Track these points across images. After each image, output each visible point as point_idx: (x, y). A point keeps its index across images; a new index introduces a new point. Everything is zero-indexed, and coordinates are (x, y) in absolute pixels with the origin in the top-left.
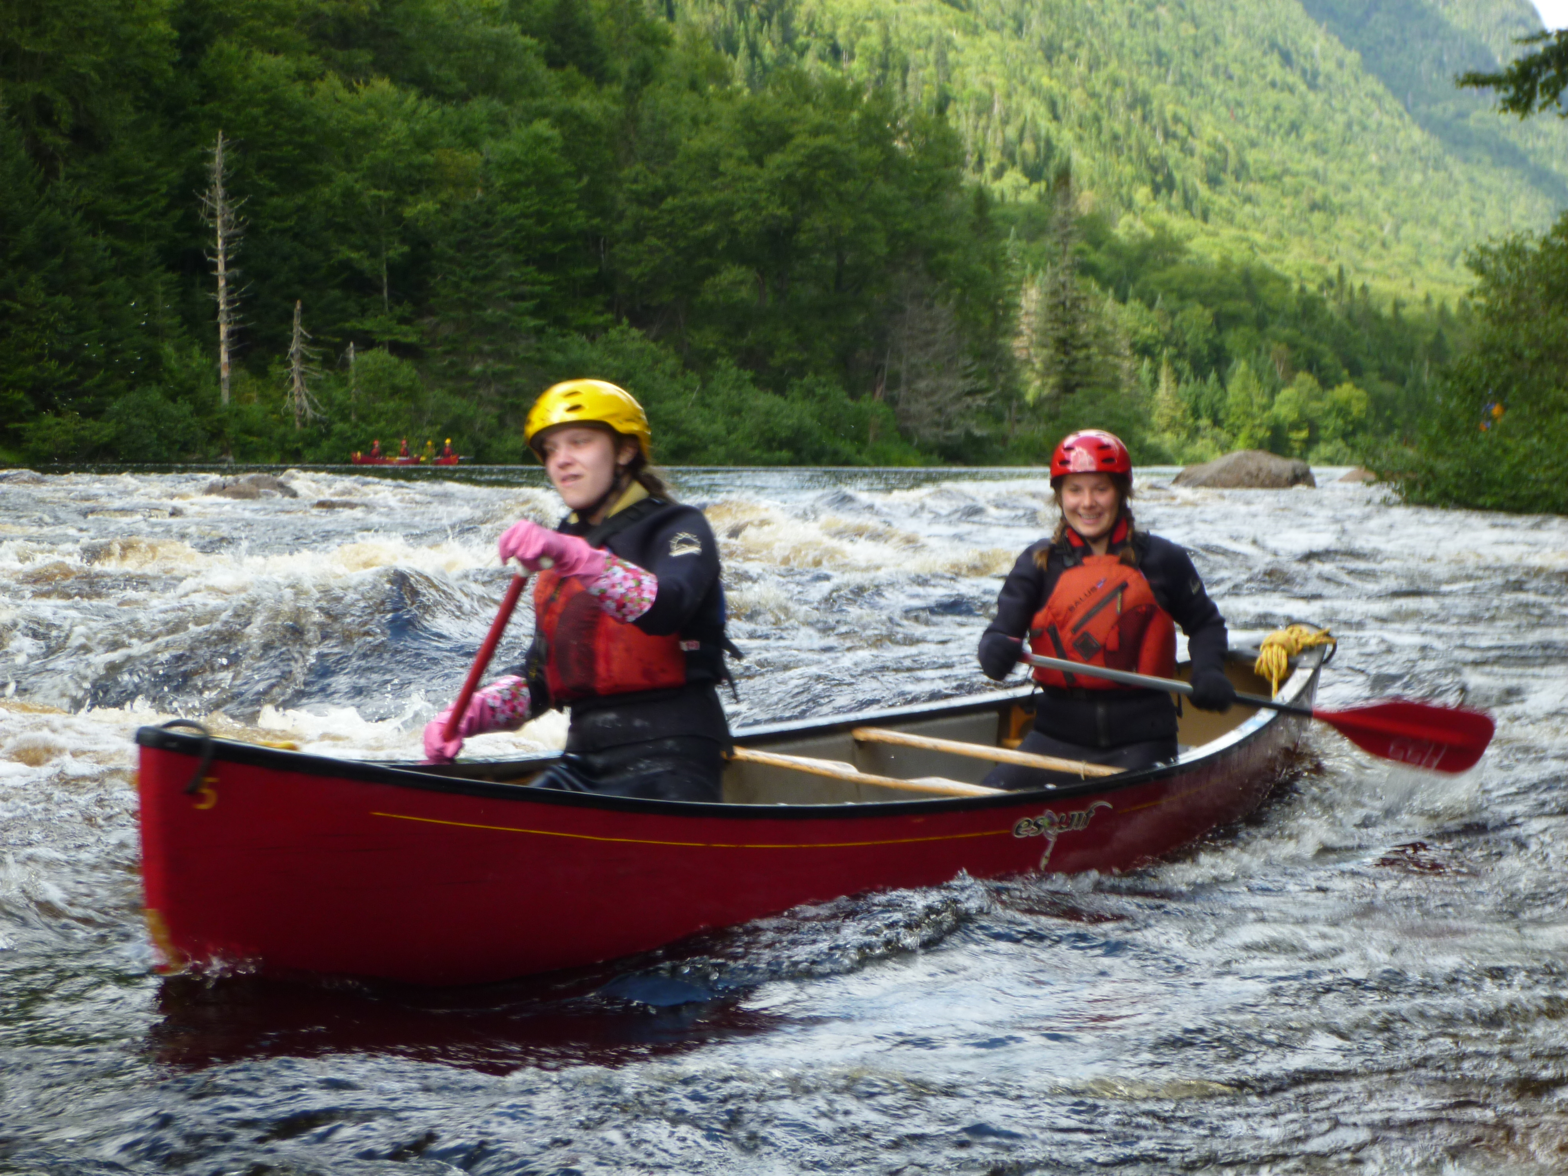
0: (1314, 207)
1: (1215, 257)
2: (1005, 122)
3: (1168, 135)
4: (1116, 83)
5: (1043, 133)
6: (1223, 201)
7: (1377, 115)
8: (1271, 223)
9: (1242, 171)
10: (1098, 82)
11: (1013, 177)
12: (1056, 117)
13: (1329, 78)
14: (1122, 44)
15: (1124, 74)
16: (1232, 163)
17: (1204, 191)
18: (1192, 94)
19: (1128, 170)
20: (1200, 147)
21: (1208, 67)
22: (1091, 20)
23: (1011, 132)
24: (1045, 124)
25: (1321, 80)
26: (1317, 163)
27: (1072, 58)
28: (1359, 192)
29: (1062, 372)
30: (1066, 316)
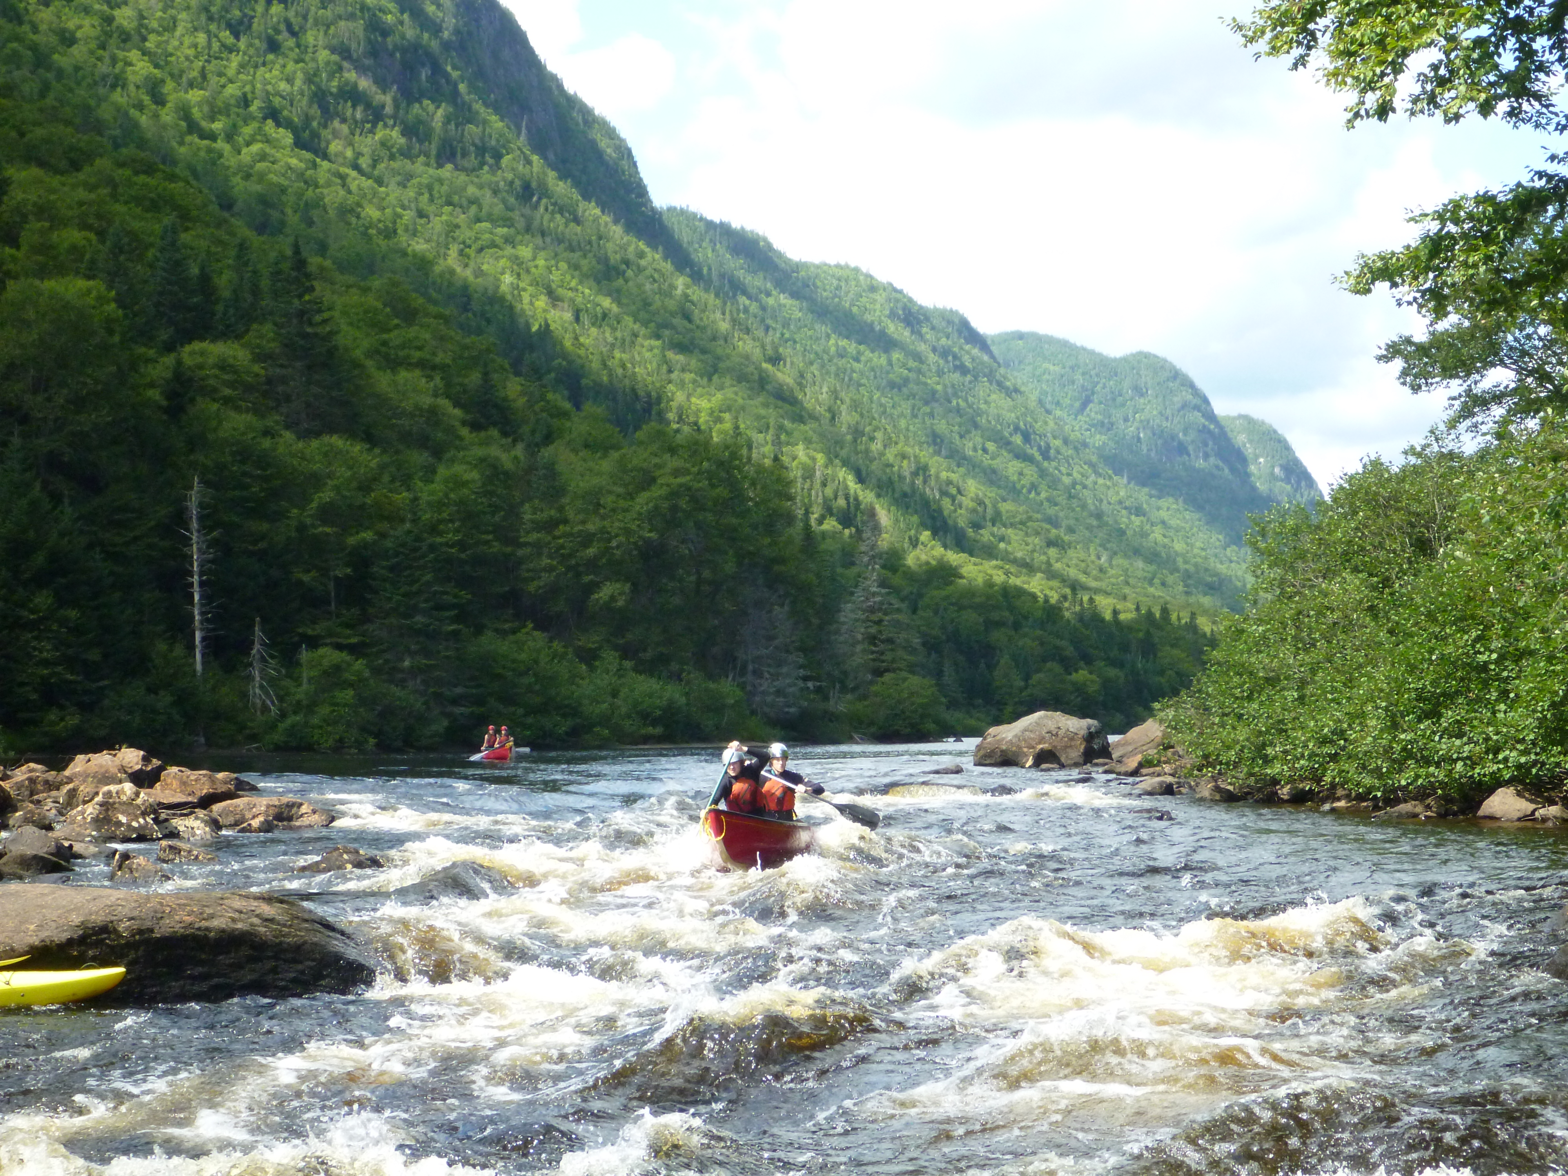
0: (1050, 544)
1: (980, 580)
2: (824, 484)
3: (943, 494)
4: (904, 456)
5: (852, 492)
7: (1093, 477)
9: (997, 519)
10: (891, 455)
11: (832, 523)
12: (861, 482)
13: (1058, 452)
14: (907, 430)
15: (909, 450)
16: (990, 511)
17: (970, 534)
18: (959, 466)
19: (915, 519)
20: (967, 502)
21: (971, 444)
22: (884, 412)
23: (829, 491)
24: (853, 485)
25: (1052, 451)
27: (872, 439)
29: (874, 660)
30: (875, 617)
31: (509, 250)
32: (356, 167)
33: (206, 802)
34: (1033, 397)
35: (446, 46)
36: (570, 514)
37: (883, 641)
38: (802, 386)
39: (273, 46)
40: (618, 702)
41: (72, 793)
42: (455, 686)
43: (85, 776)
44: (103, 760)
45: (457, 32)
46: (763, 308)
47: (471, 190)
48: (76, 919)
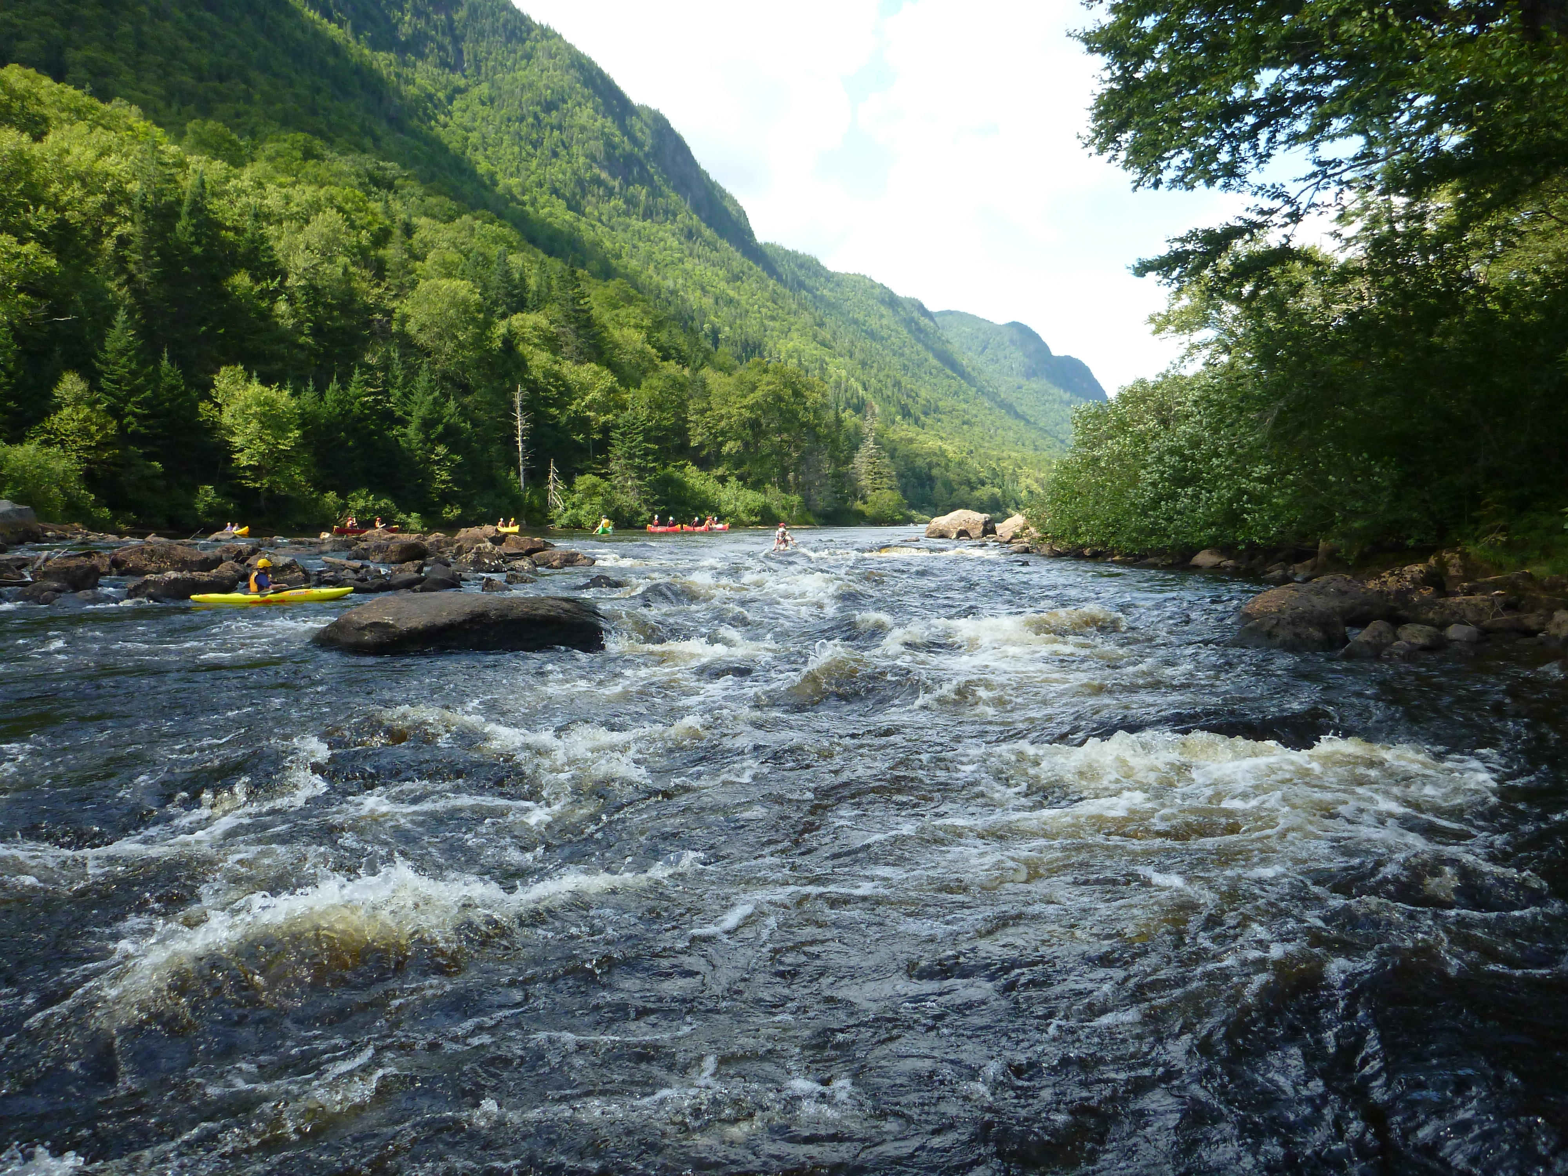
0: (964, 423)
2: (846, 391)
3: (909, 396)
4: (888, 376)
5: (860, 395)
6: (929, 421)
8: (948, 430)
9: (937, 410)
10: (881, 376)
11: (849, 412)
12: (866, 389)
14: (890, 362)
15: (891, 373)
16: (933, 407)
17: (923, 418)
18: (917, 381)
19: (893, 410)
20: (921, 400)
23: (849, 395)
24: (861, 392)
26: (965, 406)
27: (872, 367)
28: (981, 417)
29: (871, 483)
31: (681, 266)
32: (600, 221)
33: (529, 553)
34: (957, 345)
35: (647, 155)
36: (714, 406)
37: (876, 473)
38: (835, 339)
39: (555, 154)
40: (739, 504)
41: (460, 548)
43: (467, 539)
44: (475, 531)
45: (653, 147)
46: (815, 297)
47: (661, 234)
48: (467, 610)
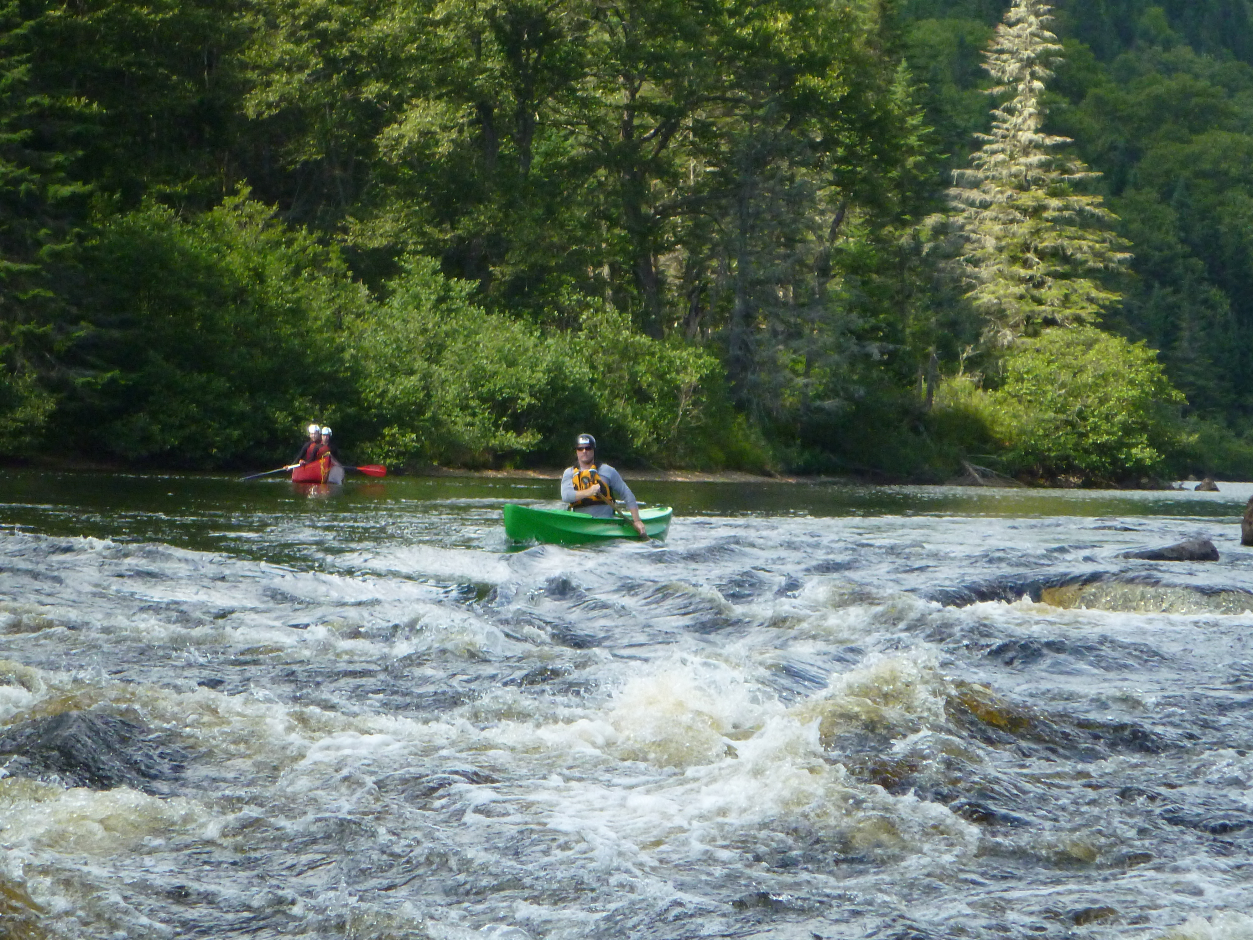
29: (1022, 297)
30: (1026, 199)
37: (1042, 255)
40: (440, 372)
42: (75, 321)
